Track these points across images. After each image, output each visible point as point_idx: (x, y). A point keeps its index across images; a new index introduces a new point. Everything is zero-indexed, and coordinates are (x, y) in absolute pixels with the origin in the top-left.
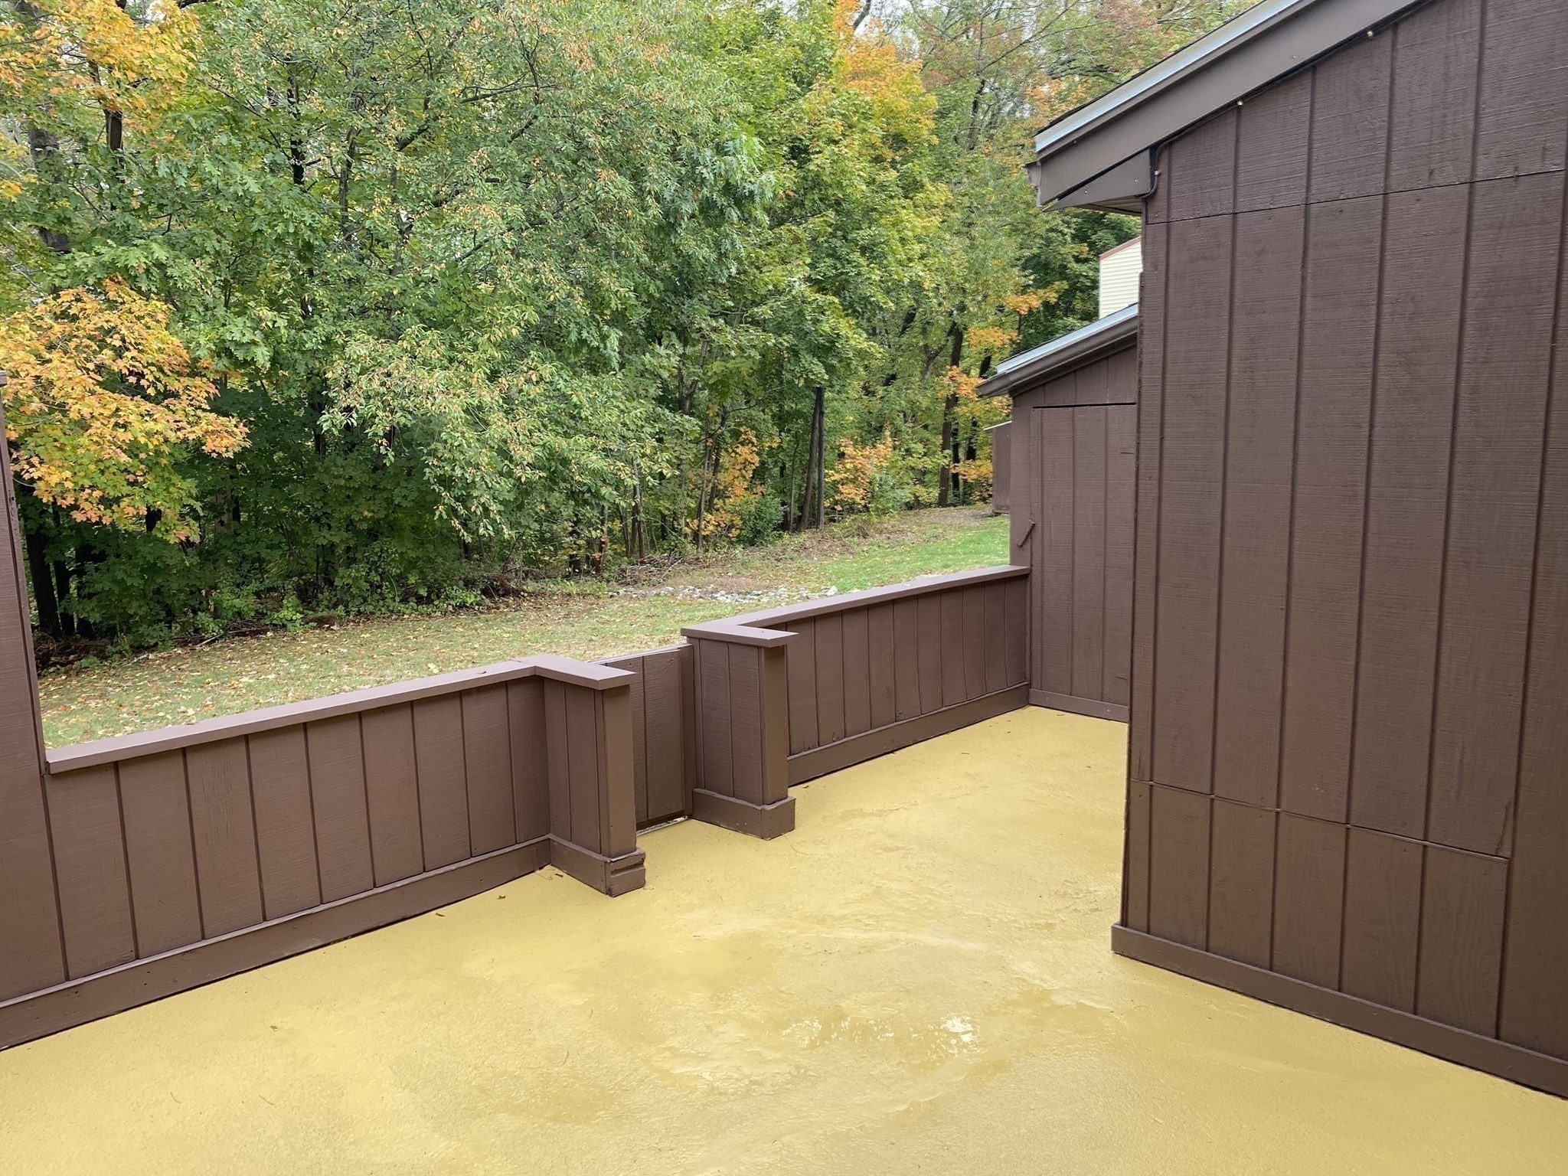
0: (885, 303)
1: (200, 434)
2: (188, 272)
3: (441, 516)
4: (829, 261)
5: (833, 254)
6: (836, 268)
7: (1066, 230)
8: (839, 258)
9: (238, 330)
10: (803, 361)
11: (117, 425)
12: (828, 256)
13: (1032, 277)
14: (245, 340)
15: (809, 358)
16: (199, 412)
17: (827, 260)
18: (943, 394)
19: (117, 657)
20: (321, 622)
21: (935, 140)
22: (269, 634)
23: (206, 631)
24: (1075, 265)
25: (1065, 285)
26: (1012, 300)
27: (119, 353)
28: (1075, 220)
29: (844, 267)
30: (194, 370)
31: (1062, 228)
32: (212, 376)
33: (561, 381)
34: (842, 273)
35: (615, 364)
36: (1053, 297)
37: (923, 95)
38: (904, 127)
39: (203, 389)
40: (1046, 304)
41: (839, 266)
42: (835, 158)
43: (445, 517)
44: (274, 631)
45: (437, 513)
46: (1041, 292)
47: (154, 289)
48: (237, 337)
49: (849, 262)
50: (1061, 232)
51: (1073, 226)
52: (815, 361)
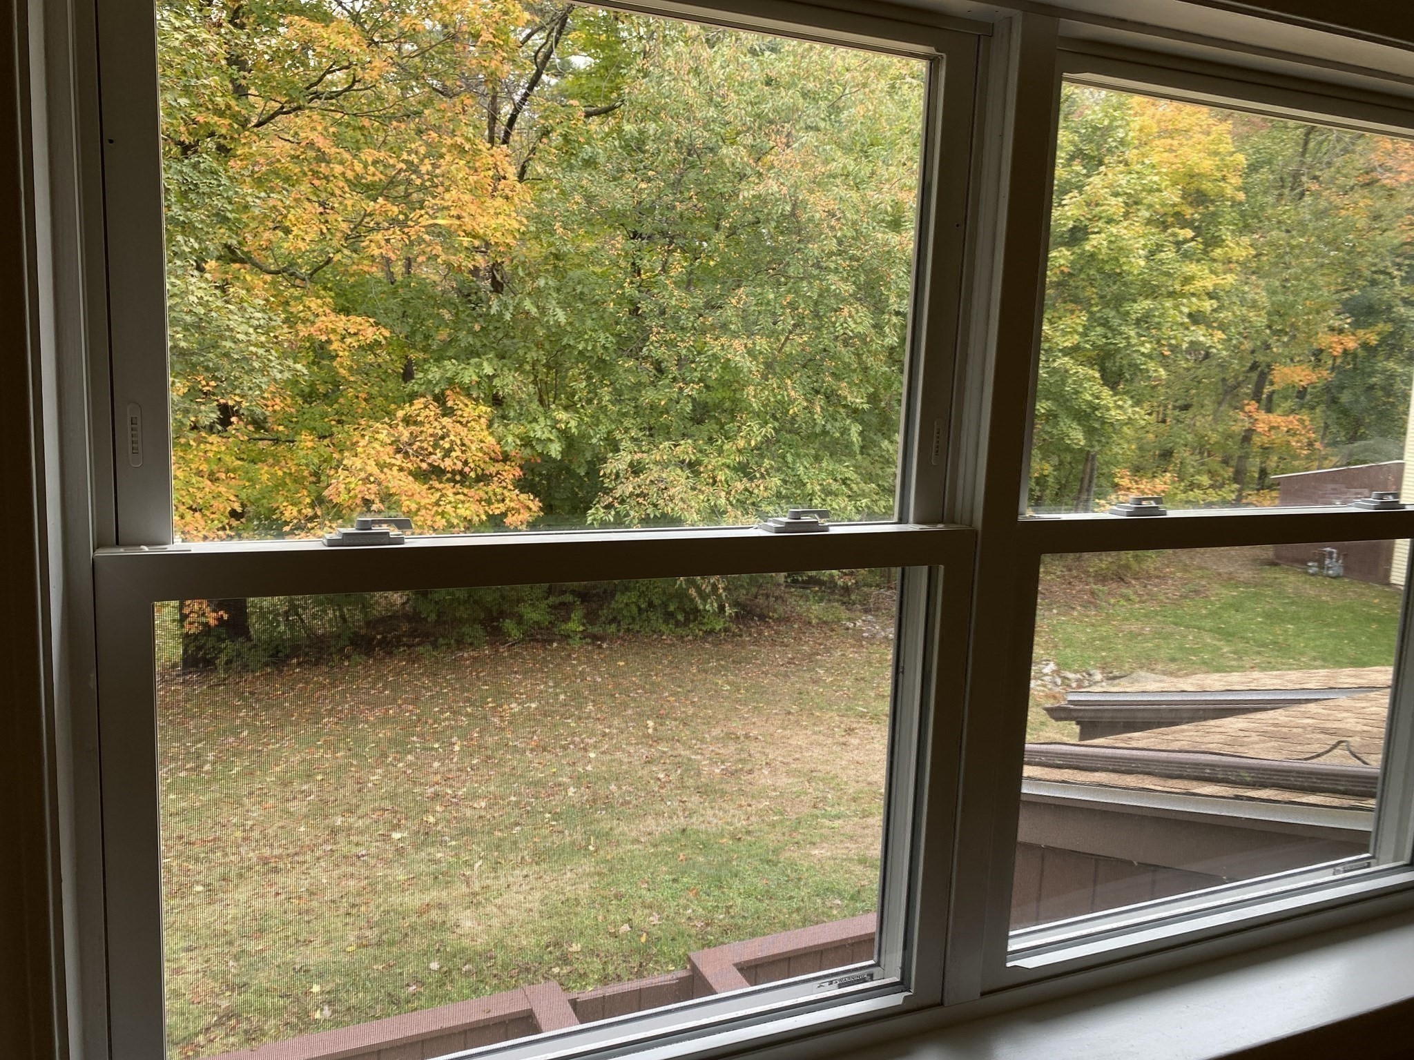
0: (1156, 371)
1: (503, 509)
2: (510, 382)
3: (681, 584)
4: (1100, 330)
5: (1105, 323)
6: (1106, 337)
7: (1396, 273)
8: (1110, 328)
9: (540, 430)
10: (1062, 424)
11: (437, 513)
12: (1100, 325)
13: (1349, 321)
14: (544, 437)
15: (1068, 422)
16: (505, 492)
17: (1098, 329)
18: (1236, 428)
19: (444, 648)
20: (595, 638)
21: (1241, 196)
22: (555, 645)
23: (510, 636)
24: (1402, 310)
25: (1389, 327)
26: (1325, 339)
27: (447, 453)
28: (1407, 262)
29: (1114, 338)
30: (506, 458)
31: (1390, 271)
32: (519, 462)
33: (802, 468)
34: (1111, 343)
35: (857, 448)
36: (1373, 339)
37: (1232, 154)
38: (1207, 186)
39: (511, 472)
40: (1365, 346)
41: (1110, 335)
42: (1113, 239)
43: (684, 586)
44: (560, 642)
45: (678, 582)
46: (1361, 332)
47: (482, 395)
48: (539, 434)
49: (1121, 334)
50: (1389, 274)
51: (1406, 268)
52: (1074, 425)
